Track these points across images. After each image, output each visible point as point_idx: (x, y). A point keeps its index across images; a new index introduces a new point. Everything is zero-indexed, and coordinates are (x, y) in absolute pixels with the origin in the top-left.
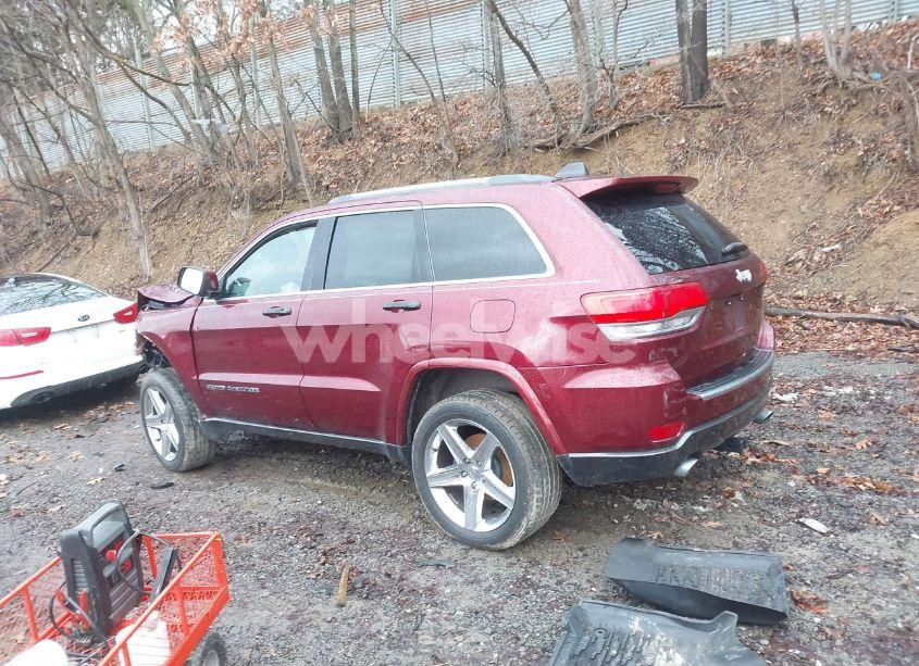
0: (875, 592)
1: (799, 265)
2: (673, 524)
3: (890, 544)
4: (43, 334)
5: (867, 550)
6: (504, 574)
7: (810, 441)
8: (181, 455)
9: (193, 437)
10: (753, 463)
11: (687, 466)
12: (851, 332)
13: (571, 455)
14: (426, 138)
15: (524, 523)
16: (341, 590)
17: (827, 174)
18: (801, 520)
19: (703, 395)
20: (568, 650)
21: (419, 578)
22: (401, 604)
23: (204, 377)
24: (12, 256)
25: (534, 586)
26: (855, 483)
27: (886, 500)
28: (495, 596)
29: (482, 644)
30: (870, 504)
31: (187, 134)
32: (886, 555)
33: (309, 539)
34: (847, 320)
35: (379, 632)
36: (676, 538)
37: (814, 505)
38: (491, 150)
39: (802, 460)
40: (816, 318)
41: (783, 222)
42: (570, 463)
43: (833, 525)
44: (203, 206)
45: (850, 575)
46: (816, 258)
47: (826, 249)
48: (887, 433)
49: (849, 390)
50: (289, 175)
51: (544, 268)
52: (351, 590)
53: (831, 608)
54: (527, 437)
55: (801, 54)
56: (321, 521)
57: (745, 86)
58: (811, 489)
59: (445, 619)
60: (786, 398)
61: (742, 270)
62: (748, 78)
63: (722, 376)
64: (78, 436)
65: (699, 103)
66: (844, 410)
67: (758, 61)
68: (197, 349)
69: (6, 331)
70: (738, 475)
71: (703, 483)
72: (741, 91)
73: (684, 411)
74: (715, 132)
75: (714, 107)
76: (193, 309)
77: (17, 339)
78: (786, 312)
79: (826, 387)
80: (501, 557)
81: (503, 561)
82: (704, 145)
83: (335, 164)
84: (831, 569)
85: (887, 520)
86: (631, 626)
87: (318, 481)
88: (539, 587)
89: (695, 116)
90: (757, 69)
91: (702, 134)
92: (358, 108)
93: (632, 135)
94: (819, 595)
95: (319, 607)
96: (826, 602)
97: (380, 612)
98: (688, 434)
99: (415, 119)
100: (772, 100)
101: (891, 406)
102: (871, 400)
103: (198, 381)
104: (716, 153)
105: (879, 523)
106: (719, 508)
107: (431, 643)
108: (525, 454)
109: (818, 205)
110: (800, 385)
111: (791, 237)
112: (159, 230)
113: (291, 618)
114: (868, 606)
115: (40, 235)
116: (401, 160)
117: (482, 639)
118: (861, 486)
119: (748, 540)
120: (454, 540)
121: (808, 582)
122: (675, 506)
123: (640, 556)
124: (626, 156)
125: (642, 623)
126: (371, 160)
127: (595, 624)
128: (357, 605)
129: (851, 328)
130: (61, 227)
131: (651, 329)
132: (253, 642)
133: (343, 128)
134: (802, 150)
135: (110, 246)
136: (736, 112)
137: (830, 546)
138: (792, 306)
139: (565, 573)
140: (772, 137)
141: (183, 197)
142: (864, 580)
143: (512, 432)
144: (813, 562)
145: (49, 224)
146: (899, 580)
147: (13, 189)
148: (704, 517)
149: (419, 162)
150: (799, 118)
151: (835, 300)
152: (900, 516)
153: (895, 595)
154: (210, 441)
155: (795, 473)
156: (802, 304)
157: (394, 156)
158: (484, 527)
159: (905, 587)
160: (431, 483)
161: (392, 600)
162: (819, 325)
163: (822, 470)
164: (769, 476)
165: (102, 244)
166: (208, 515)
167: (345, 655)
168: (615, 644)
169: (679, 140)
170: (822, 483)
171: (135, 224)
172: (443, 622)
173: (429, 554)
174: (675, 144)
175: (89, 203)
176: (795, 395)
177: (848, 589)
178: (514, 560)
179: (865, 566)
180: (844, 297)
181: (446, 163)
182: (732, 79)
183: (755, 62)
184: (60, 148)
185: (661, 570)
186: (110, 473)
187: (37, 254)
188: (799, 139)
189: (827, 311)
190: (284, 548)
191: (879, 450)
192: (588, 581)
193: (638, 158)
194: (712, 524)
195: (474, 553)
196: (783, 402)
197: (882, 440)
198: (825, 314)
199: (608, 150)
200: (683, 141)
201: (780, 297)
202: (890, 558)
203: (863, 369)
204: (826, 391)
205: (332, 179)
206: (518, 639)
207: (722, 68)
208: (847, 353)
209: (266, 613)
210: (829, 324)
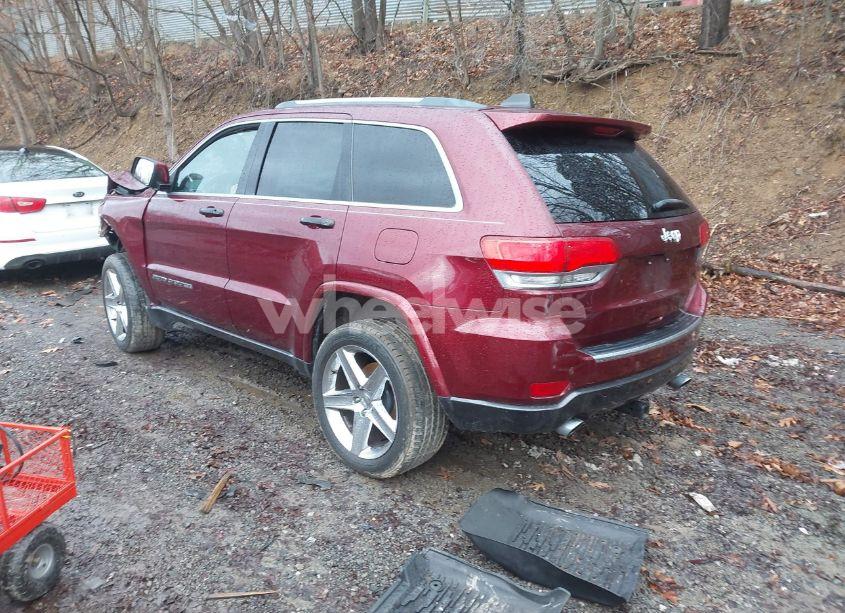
0: (735, 586)
1: (782, 228)
2: (560, 480)
3: (773, 535)
4: (38, 205)
5: (749, 538)
6: (373, 504)
7: (734, 411)
8: (129, 337)
9: (140, 322)
10: (668, 425)
11: (571, 426)
12: (818, 302)
13: (453, 398)
14: (442, 57)
15: (402, 457)
16: (211, 497)
17: (829, 138)
18: (691, 494)
19: (597, 357)
20: (395, 599)
21: (290, 496)
22: (261, 520)
23: (151, 266)
24: (60, 128)
25: (395, 522)
26: (762, 463)
27: (788, 486)
28: (353, 527)
29: (319, 576)
30: (770, 487)
31: (222, 30)
32: (766, 547)
33: (206, 439)
34: (817, 290)
35: (228, 545)
36: (558, 492)
37: (712, 480)
38: (501, 75)
39: (719, 429)
40: (786, 283)
41: (775, 182)
42: (451, 406)
43: (722, 505)
44: (231, 100)
45: (718, 563)
46: (801, 223)
47: (813, 215)
48: (817, 414)
49: (794, 362)
50: (310, 80)
51: (451, 202)
52: (222, 497)
53: (685, 594)
54: (415, 374)
55: (831, 8)
56: (228, 421)
57: (765, 38)
58: (716, 461)
59: (297, 543)
60: (727, 361)
61: (669, 230)
62: (769, 29)
63: (632, 337)
64: (58, 305)
65: (715, 50)
66: (783, 382)
67: (784, 12)
68: (148, 238)
69: (4, 198)
70: (647, 435)
71: (610, 439)
72: (760, 42)
73: (571, 371)
74: (725, 81)
75: (728, 55)
76: (147, 199)
77: (12, 206)
78: (757, 273)
79: (771, 356)
80: (378, 486)
81: (378, 490)
82: (711, 93)
83: (353, 73)
84: (700, 553)
85: (780, 508)
86: (468, 584)
87: (245, 381)
88: (400, 524)
89: (709, 62)
90: (781, 21)
91: (711, 82)
92: (383, 22)
93: (641, 76)
94: (677, 579)
95: (184, 511)
96: (683, 588)
97: (238, 525)
98: (574, 395)
99: (437, 37)
100: (789, 55)
101: (832, 385)
102: (813, 377)
103: (147, 270)
104: (722, 104)
105: (770, 510)
106: (612, 469)
107: (272, 566)
108: (410, 391)
109: (814, 169)
110: (746, 349)
111: (781, 198)
112: (189, 119)
113: (154, 517)
114: (722, 602)
115: (87, 112)
116: (415, 76)
117: (321, 570)
118: (768, 467)
119: (629, 508)
120: (340, 462)
121: (671, 563)
122: (568, 460)
123: (509, 509)
124: (631, 97)
125: (480, 583)
126: (387, 73)
127: (435, 576)
128: (221, 513)
129: (819, 299)
130: (105, 106)
131: (548, 281)
132: (107, 536)
133: (368, 39)
134: (809, 110)
135: (144, 129)
136: (749, 63)
137: (710, 527)
138: (765, 268)
139: (431, 513)
140: (781, 93)
141: (213, 90)
142: (731, 571)
143: (400, 366)
144: (685, 542)
145: (95, 102)
146: (768, 576)
147: (68, 65)
148: (594, 476)
149: (431, 80)
150: (813, 77)
151: (810, 268)
152: (796, 505)
153: (756, 593)
154: (156, 328)
155: (706, 441)
156: (776, 268)
157: (409, 72)
158: (368, 454)
159: (770, 585)
160: (327, 404)
161: (255, 515)
162: (787, 291)
163: (733, 444)
164: (677, 442)
165: (137, 127)
166: (130, 399)
167: (185, 565)
168: (446, 600)
169: (687, 85)
170: (728, 457)
171: (165, 111)
172: (292, 546)
173: (312, 472)
174: (682, 90)
175: (133, 86)
176: (737, 361)
177: (707, 579)
178: (389, 491)
179: (737, 556)
180: (819, 266)
181: (456, 83)
182: (753, 28)
183: (780, 13)
184: (109, 29)
185: (527, 527)
186: (68, 344)
187: (82, 129)
188: (808, 98)
189: (798, 278)
190: (181, 444)
191: (802, 431)
192: (451, 526)
193: (643, 100)
194: (600, 484)
195: (355, 478)
196: (724, 365)
197: (809, 420)
198: (796, 281)
199: (613, 89)
200: (690, 87)
201: (755, 257)
202: (767, 550)
203: (815, 342)
204: (771, 360)
205: (348, 87)
206: (355, 577)
207: (745, 15)
208: (806, 324)
209: (134, 508)
210: (797, 291)
